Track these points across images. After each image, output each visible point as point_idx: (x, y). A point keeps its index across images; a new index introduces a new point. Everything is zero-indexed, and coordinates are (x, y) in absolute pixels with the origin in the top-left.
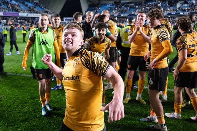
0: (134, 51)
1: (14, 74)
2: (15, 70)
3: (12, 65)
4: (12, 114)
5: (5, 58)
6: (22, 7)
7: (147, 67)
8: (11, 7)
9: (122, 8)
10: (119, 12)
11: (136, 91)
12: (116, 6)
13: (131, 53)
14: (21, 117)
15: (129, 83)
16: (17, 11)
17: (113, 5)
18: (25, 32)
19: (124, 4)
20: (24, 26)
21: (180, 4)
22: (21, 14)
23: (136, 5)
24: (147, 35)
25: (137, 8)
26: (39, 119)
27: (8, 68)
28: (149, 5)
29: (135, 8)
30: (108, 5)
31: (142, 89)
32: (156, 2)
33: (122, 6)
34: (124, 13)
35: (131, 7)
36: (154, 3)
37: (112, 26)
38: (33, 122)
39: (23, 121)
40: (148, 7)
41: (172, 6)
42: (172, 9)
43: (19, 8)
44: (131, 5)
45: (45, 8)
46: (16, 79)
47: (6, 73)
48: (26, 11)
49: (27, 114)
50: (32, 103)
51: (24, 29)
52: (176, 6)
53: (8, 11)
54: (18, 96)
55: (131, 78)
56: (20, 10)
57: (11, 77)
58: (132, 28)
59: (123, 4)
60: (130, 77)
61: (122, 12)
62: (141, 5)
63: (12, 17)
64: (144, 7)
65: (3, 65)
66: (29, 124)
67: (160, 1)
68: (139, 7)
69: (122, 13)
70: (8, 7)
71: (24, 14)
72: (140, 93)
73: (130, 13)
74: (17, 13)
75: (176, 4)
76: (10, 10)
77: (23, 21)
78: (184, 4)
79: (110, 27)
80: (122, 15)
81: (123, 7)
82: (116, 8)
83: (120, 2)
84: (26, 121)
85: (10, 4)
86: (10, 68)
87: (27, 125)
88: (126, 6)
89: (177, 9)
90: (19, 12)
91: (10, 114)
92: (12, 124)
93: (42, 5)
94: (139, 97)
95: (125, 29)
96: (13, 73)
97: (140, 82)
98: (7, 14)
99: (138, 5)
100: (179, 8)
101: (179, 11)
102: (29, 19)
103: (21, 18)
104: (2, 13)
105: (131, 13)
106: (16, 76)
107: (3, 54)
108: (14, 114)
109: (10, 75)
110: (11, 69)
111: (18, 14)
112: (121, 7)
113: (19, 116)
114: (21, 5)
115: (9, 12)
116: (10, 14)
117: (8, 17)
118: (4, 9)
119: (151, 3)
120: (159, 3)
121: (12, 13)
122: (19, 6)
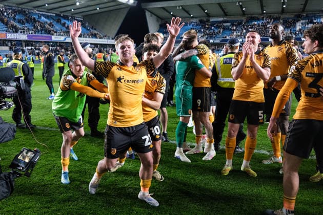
0: (239, 93)
1: (47, 128)
2: (49, 123)
3: (43, 115)
4: (47, 189)
5: (32, 103)
6: (57, 27)
7: (260, 118)
8: (39, 27)
9: (211, 29)
10: (207, 36)
11: (241, 155)
12: (202, 26)
13: (235, 96)
14: (61, 194)
15: (230, 143)
16: (49, 32)
17: (197, 25)
18: (62, 65)
19: (215, 24)
20: (61, 55)
21: (302, 23)
22: (56, 38)
23: (233, 25)
24: (263, 67)
25: (235, 30)
26: (90, 198)
27: (38, 119)
28: (253, 26)
29: (231, 30)
30: (190, 25)
31: (251, 153)
32: (264, 21)
33: (212, 26)
34: (214, 38)
35: (225, 29)
36: (260, 22)
37: (205, 54)
38: (81, 202)
39: (64, 201)
40: (251, 28)
41: (288, 27)
42: (289, 32)
43: (52, 29)
44: (225, 24)
45: (92, 28)
46: (51, 136)
47: (35, 126)
48: (62, 34)
49: (70, 189)
50: (77, 173)
51: (60, 61)
52: (295, 27)
53: (35, 33)
54: (55, 162)
55: (233, 136)
56: (53, 31)
57: (43, 133)
58: (237, 56)
59: (213, 24)
60: (232, 134)
61: (212, 35)
62: (241, 26)
63: (41, 42)
64: (245, 29)
65: (30, 114)
66: (73, 205)
67: (271, 20)
68: (239, 28)
69: (211, 38)
70: (34, 27)
71: (60, 38)
72: (248, 160)
73: (223, 38)
74: (49, 35)
75: (296, 24)
76: (38, 31)
77: (58, 48)
78: (308, 24)
79: (201, 54)
80: (211, 41)
81: (213, 28)
82: (202, 30)
83: (208, 21)
84: (69, 201)
85: (39, 22)
86: (41, 119)
87: (71, 207)
88: (218, 27)
89: (297, 33)
90: (53, 34)
91: (44, 189)
92: (48, 204)
93: (87, 24)
94: (246, 166)
95: (224, 59)
96: (45, 126)
97: (248, 142)
98: (33, 37)
99: (236, 25)
100: (300, 30)
101: (300, 34)
102: (68, 45)
103: (56, 44)
104: (26, 36)
105: (226, 37)
106: (50, 131)
107: (30, 98)
108: (51, 190)
109: (41, 130)
110: (42, 121)
111: (51, 38)
112: (209, 29)
113: (59, 193)
114: (54, 23)
115: (37, 34)
116: (38, 38)
117: (35, 42)
118: (28, 29)
119: (256, 23)
120: (269, 23)
121: (41, 36)
122: (53, 25)
